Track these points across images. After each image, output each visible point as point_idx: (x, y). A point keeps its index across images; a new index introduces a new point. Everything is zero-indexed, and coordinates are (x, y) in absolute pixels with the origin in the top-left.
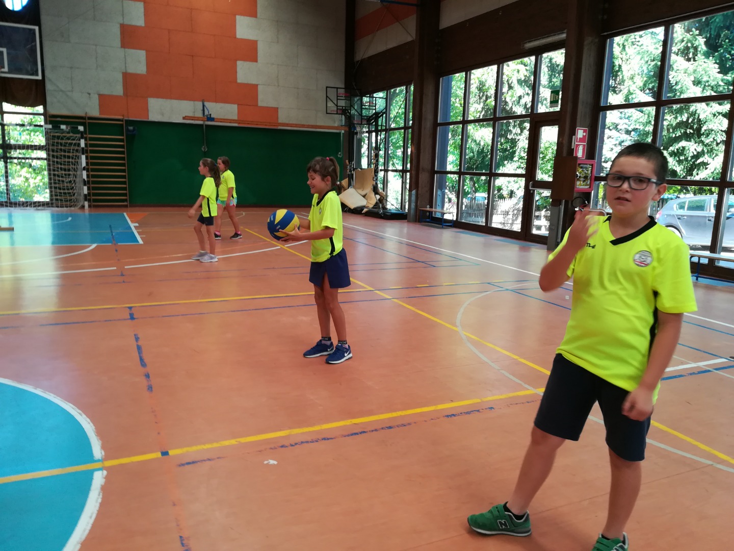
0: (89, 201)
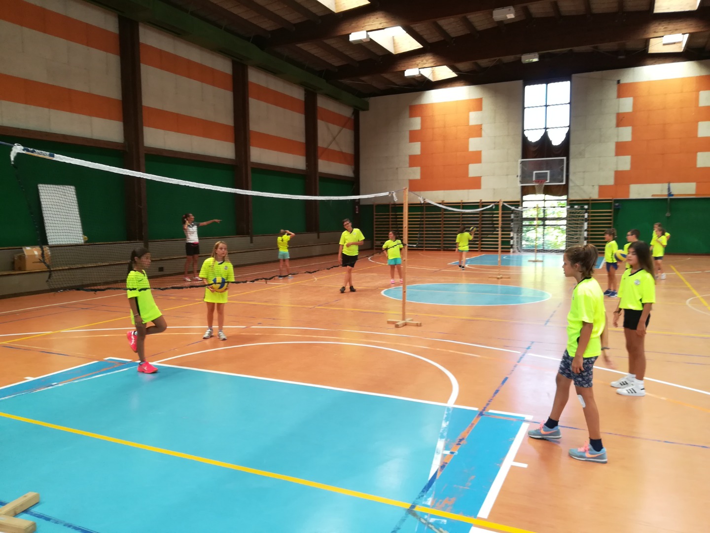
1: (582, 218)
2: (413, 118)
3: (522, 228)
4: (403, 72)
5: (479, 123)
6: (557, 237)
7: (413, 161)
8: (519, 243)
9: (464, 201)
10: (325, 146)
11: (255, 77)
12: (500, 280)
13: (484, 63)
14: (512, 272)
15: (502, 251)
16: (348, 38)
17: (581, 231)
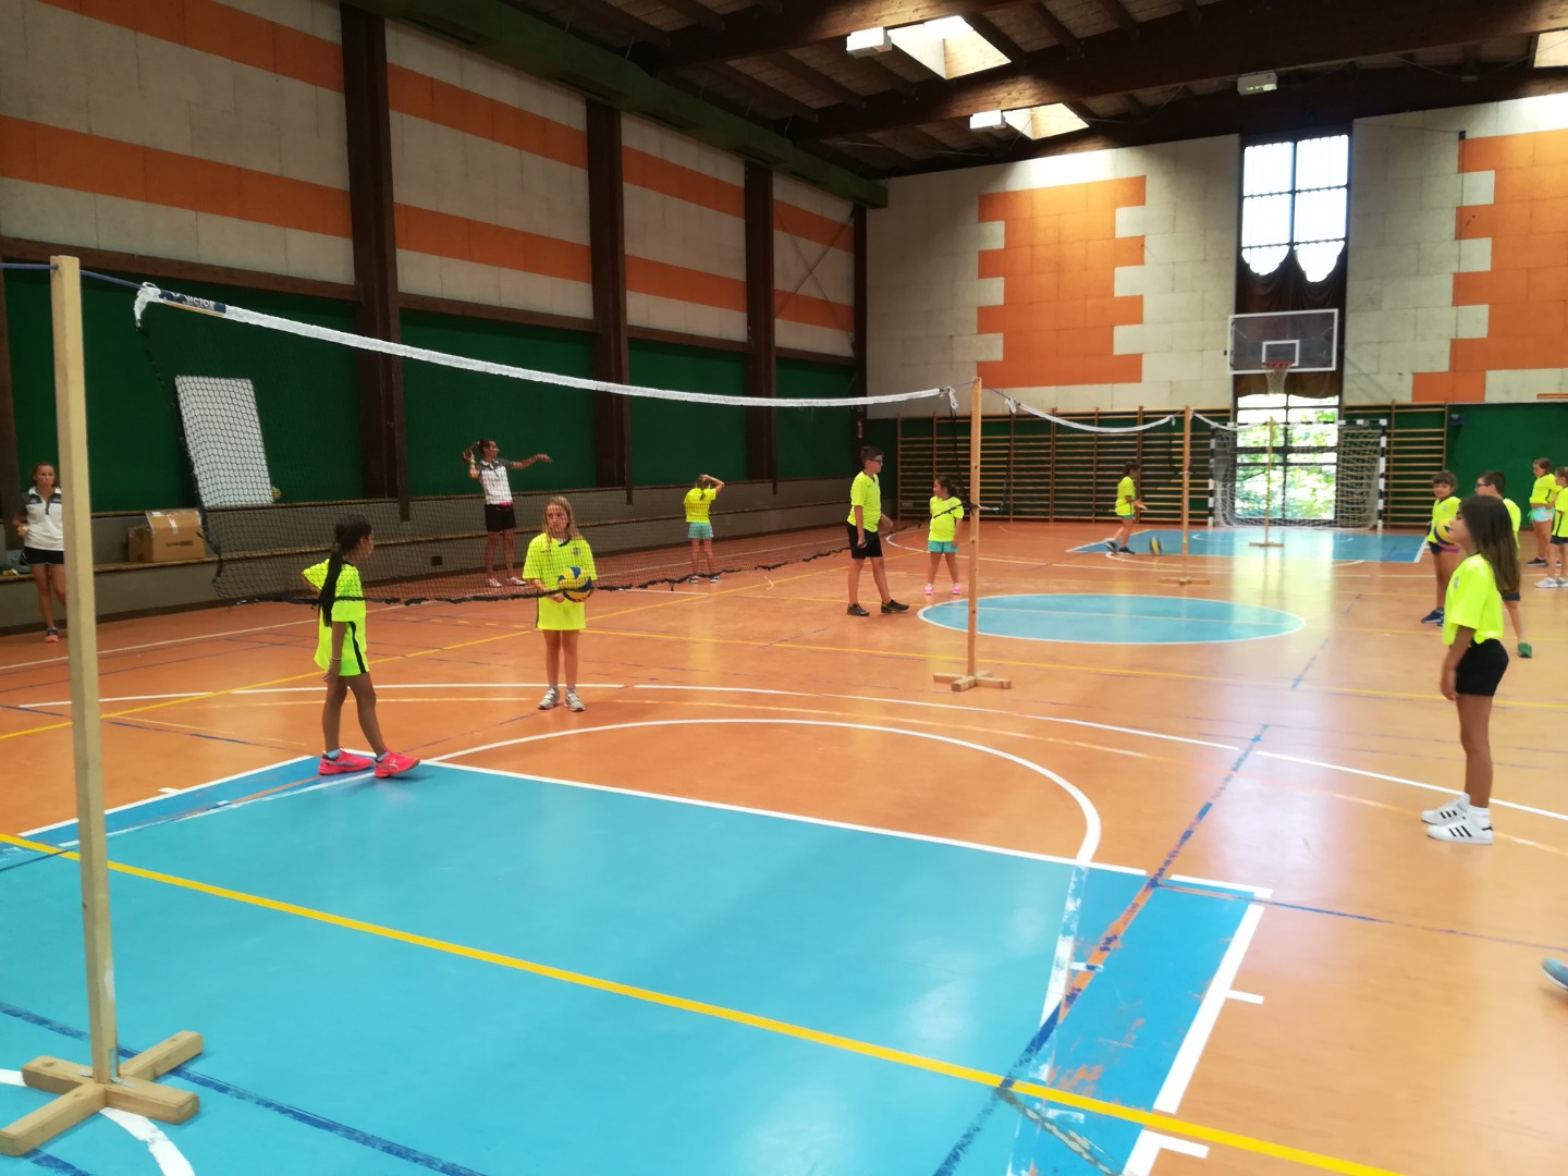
0: (1385, 519)
1: (1374, 448)
2: (986, 224)
3: (1234, 471)
4: (967, 119)
5: (1139, 234)
6: (1315, 490)
7: (988, 319)
8: (1228, 503)
9: (1102, 410)
10: (790, 288)
11: (638, 137)
12: (1186, 587)
13: (1150, 95)
14: (1212, 570)
15: (1191, 523)
16: (845, 44)
17: (1370, 478)
